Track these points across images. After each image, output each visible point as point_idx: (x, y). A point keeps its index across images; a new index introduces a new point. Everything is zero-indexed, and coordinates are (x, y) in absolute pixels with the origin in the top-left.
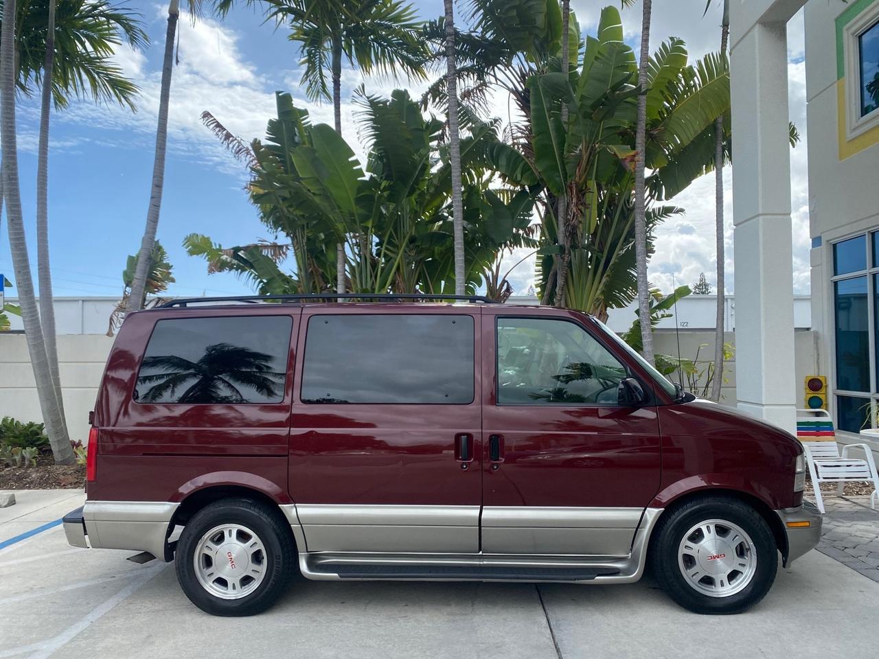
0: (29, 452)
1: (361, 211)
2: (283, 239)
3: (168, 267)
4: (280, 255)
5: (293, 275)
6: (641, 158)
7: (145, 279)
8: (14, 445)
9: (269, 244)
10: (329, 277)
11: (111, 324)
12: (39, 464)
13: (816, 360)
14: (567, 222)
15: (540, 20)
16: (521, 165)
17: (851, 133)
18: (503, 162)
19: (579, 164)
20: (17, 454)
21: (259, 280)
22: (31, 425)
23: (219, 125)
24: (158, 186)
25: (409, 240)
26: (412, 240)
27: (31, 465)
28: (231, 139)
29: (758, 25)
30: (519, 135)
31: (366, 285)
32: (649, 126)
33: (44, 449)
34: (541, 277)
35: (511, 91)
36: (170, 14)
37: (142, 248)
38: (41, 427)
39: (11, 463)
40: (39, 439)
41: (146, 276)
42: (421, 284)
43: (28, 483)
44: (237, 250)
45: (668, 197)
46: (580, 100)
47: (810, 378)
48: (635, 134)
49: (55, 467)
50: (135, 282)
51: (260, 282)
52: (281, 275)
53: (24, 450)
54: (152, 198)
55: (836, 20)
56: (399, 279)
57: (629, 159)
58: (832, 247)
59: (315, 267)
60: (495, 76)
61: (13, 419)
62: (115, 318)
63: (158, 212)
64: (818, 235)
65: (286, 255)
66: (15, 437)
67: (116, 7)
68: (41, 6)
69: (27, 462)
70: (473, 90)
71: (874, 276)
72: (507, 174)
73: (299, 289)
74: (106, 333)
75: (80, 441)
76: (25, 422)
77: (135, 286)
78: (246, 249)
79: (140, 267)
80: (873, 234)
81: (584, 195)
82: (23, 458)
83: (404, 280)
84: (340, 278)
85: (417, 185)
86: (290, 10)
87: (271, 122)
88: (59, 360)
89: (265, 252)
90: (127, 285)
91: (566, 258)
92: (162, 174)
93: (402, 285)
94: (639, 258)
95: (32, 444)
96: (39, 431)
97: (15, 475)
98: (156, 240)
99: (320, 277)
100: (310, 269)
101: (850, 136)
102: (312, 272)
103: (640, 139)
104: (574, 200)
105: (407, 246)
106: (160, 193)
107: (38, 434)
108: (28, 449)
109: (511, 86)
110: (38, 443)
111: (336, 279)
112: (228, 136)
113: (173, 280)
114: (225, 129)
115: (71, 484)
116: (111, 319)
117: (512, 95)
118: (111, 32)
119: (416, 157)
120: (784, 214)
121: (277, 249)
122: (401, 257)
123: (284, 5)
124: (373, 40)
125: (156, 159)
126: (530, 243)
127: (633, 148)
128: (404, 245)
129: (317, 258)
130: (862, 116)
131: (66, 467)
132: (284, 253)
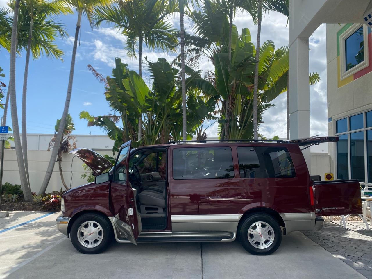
0: (15, 196)
1: (147, 105)
2: (118, 114)
3: (73, 124)
4: (117, 120)
5: (121, 128)
6: (256, 87)
7: (63, 129)
8: (9, 193)
9: (112, 116)
10: (136, 129)
11: (49, 146)
12: (18, 201)
13: (329, 167)
14: (228, 110)
15: (222, 30)
16: (212, 87)
17: (342, 77)
18: (204, 87)
19: (233, 88)
20: (10, 197)
21: (108, 130)
22: (16, 186)
23: (94, 70)
24: (69, 93)
25: (167, 115)
26: (168, 116)
27: (15, 202)
28: (98, 75)
29: (298, 39)
30: (212, 75)
31: (149, 133)
32: (260, 74)
33: (21, 196)
34: (220, 131)
35: (210, 58)
36: (77, 26)
37: (63, 117)
38: (20, 187)
39: (7, 201)
40: (19, 191)
41: (63, 128)
42: (172, 133)
43: (14, 208)
44: (100, 117)
45: (269, 101)
46: (234, 63)
47: (327, 174)
48: (254, 77)
49: (25, 202)
50: (59, 130)
51: (108, 131)
52: (117, 128)
53: (13, 196)
54: (67, 97)
55: (337, 33)
56: (163, 131)
57: (250, 87)
58: (336, 122)
59: (130, 125)
60: (204, 52)
61: (9, 183)
62: (51, 144)
63: (69, 103)
64: (331, 117)
65: (119, 120)
66: (9, 190)
67: (56, 23)
68: (27, 22)
69: (14, 200)
70: (194, 58)
71: (350, 134)
72: (205, 91)
73: (123, 134)
74: (47, 150)
75: (35, 193)
76: (14, 184)
77: (59, 132)
78: (103, 117)
79: (61, 124)
80: (350, 117)
81: (234, 100)
82: (12, 199)
83: (165, 131)
84: (140, 130)
85: (170, 95)
86: (123, 26)
87: (114, 69)
88: (28, 160)
89: (111, 119)
90: (56, 131)
91: (228, 124)
92: (71, 88)
93: (164, 133)
94: (255, 125)
95: (16, 193)
96: (19, 188)
97: (9, 205)
98: (68, 113)
99: (132, 129)
100: (128, 127)
101: (341, 79)
102: (129, 127)
103: (256, 79)
104: (230, 102)
105: (166, 118)
106: (70, 95)
107: (19, 189)
108: (15, 195)
109: (210, 56)
110: (19, 193)
111: (138, 130)
112: (97, 74)
113: (74, 129)
114: (96, 72)
115: (31, 209)
116: (49, 144)
117: (210, 59)
118: (54, 32)
119: (169, 84)
120: (307, 111)
121: (116, 118)
122: (164, 122)
123: (121, 24)
124: (155, 37)
125: (69, 82)
126: (214, 118)
127: (253, 83)
128: (165, 117)
129: (131, 121)
130: (346, 71)
131: (29, 202)
132: (118, 119)
